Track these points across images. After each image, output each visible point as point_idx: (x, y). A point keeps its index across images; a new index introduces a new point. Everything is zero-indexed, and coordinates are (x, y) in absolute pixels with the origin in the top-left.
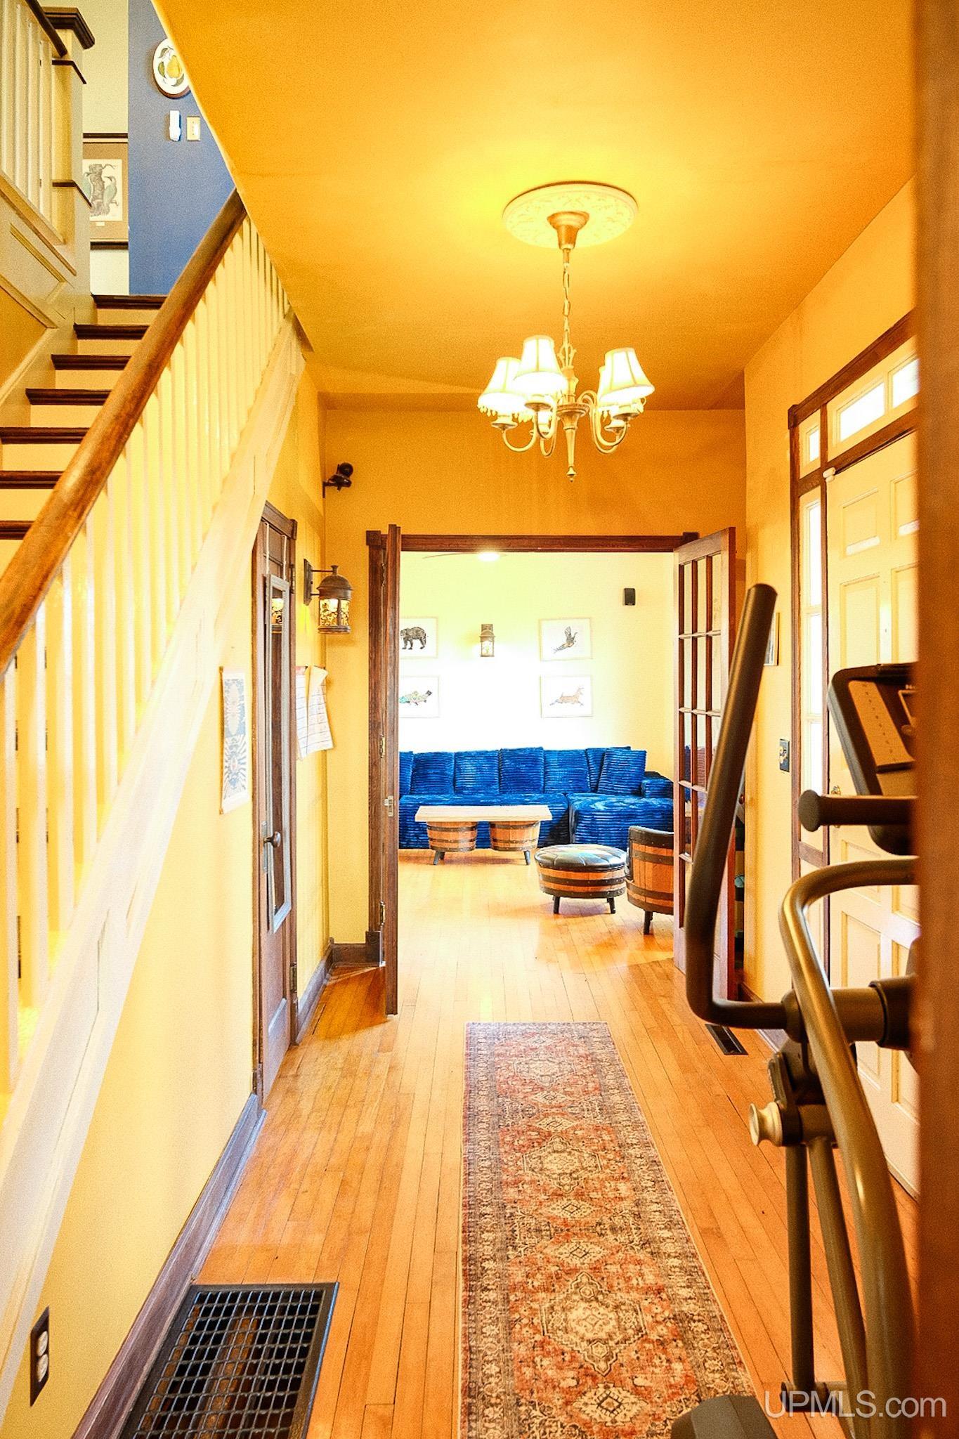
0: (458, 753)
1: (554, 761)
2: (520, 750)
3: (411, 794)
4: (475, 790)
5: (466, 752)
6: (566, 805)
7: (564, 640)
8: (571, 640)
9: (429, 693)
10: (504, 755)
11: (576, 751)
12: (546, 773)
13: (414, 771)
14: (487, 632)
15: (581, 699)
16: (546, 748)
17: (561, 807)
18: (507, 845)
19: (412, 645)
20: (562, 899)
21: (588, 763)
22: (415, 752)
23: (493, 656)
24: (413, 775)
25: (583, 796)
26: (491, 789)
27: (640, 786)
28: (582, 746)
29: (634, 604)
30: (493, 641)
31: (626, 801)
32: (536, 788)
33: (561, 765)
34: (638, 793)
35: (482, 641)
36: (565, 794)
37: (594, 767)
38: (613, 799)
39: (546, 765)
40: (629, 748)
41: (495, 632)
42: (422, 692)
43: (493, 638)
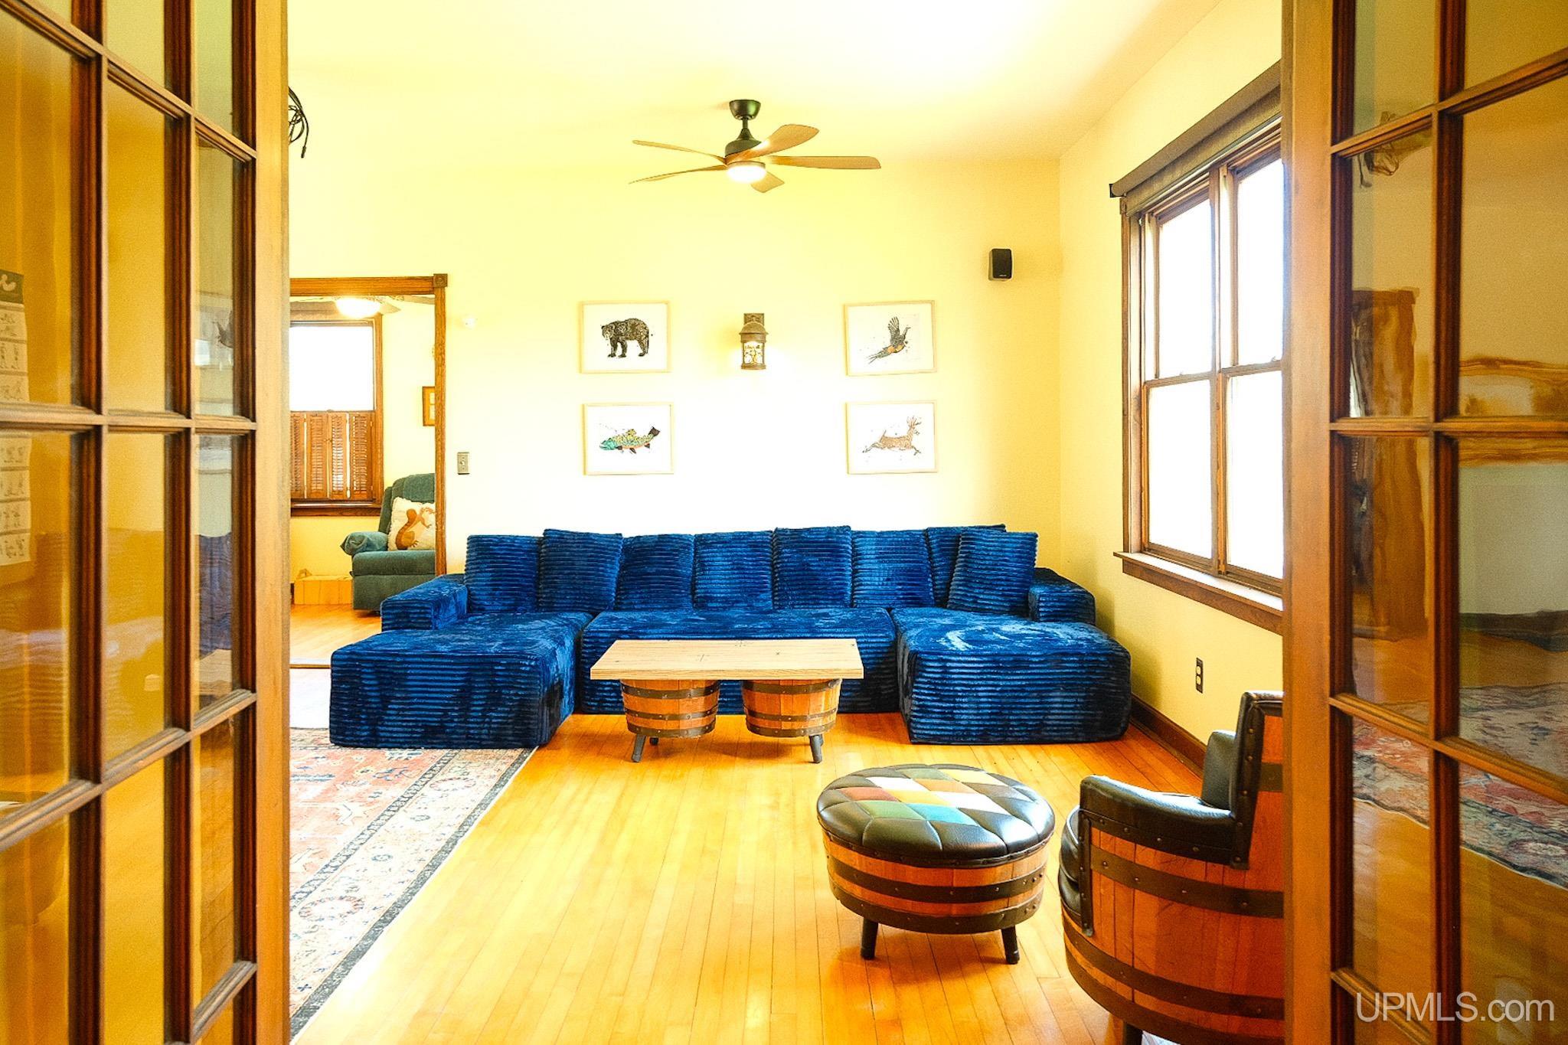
0: (701, 536)
1: (868, 549)
2: (808, 530)
3: (616, 609)
4: (729, 603)
5: (715, 535)
6: (892, 635)
7: (886, 339)
8: (898, 340)
9: (654, 432)
10: (780, 538)
11: (908, 532)
12: (855, 572)
13: (622, 568)
14: (753, 328)
15: (916, 441)
16: (854, 529)
17: (881, 639)
18: (775, 725)
19: (624, 348)
20: (885, 930)
21: (931, 554)
22: (626, 535)
23: (763, 366)
24: (620, 576)
25: (922, 616)
26: (758, 600)
27: (1025, 597)
28: (918, 524)
29: (1009, 276)
30: (764, 342)
31: (1005, 628)
32: (837, 598)
33: (881, 557)
34: (1023, 610)
35: (743, 342)
36: (889, 610)
37: (939, 562)
38: (979, 623)
39: (856, 557)
40: (1003, 526)
41: (768, 326)
42: (643, 431)
43: (764, 334)
